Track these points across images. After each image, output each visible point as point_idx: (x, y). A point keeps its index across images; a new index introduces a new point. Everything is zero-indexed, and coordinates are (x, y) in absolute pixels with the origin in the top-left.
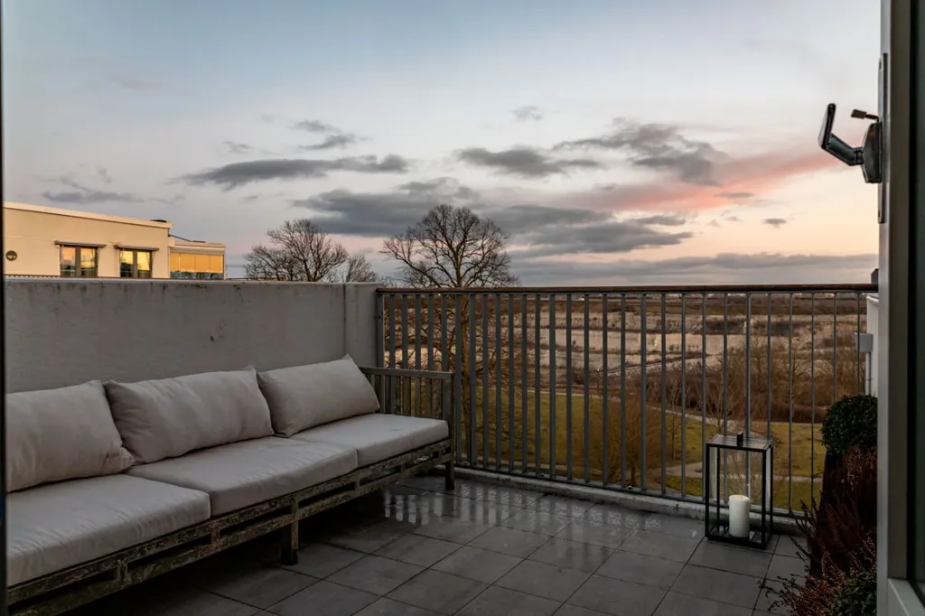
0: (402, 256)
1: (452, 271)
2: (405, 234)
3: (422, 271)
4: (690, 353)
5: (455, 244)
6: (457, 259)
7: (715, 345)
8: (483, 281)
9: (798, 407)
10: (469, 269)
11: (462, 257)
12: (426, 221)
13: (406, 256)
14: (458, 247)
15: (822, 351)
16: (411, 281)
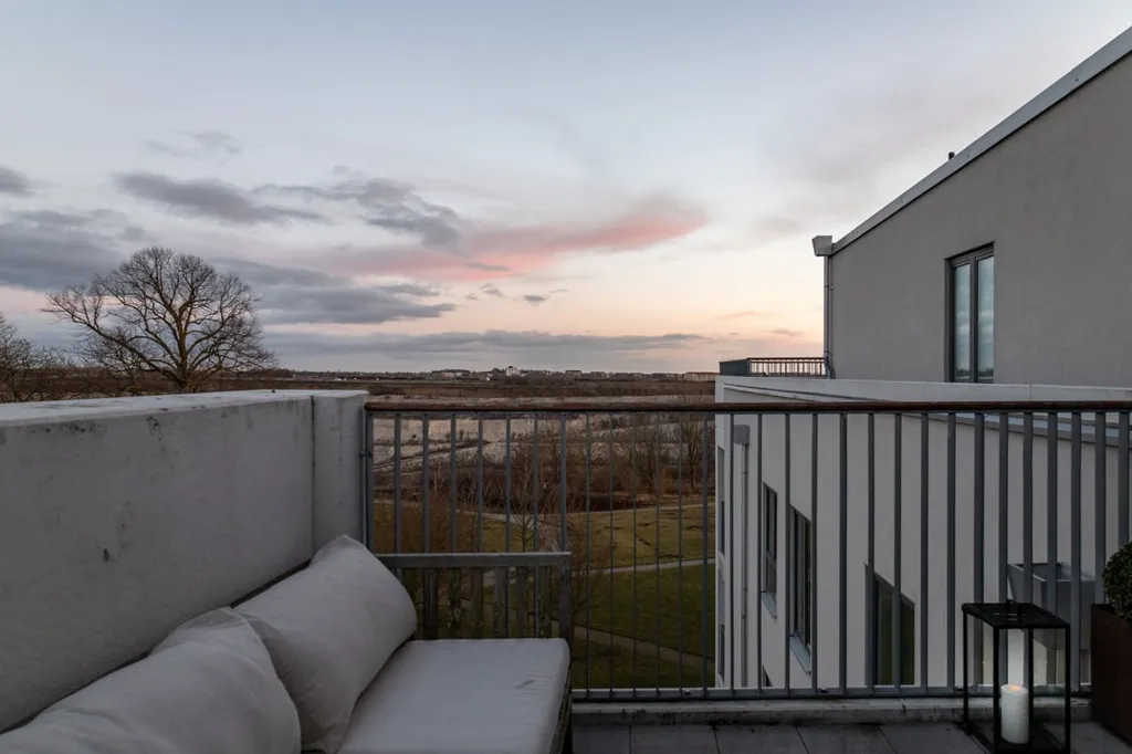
0: (83, 316)
1: (171, 342)
2: (89, 285)
3: (119, 342)
4: (468, 441)
5: (178, 303)
6: (179, 326)
7: (495, 431)
8: (220, 357)
9: (594, 494)
10: (200, 340)
11: (188, 323)
12: (127, 268)
13: (91, 316)
14: (182, 310)
15: (602, 433)
16: (99, 355)
